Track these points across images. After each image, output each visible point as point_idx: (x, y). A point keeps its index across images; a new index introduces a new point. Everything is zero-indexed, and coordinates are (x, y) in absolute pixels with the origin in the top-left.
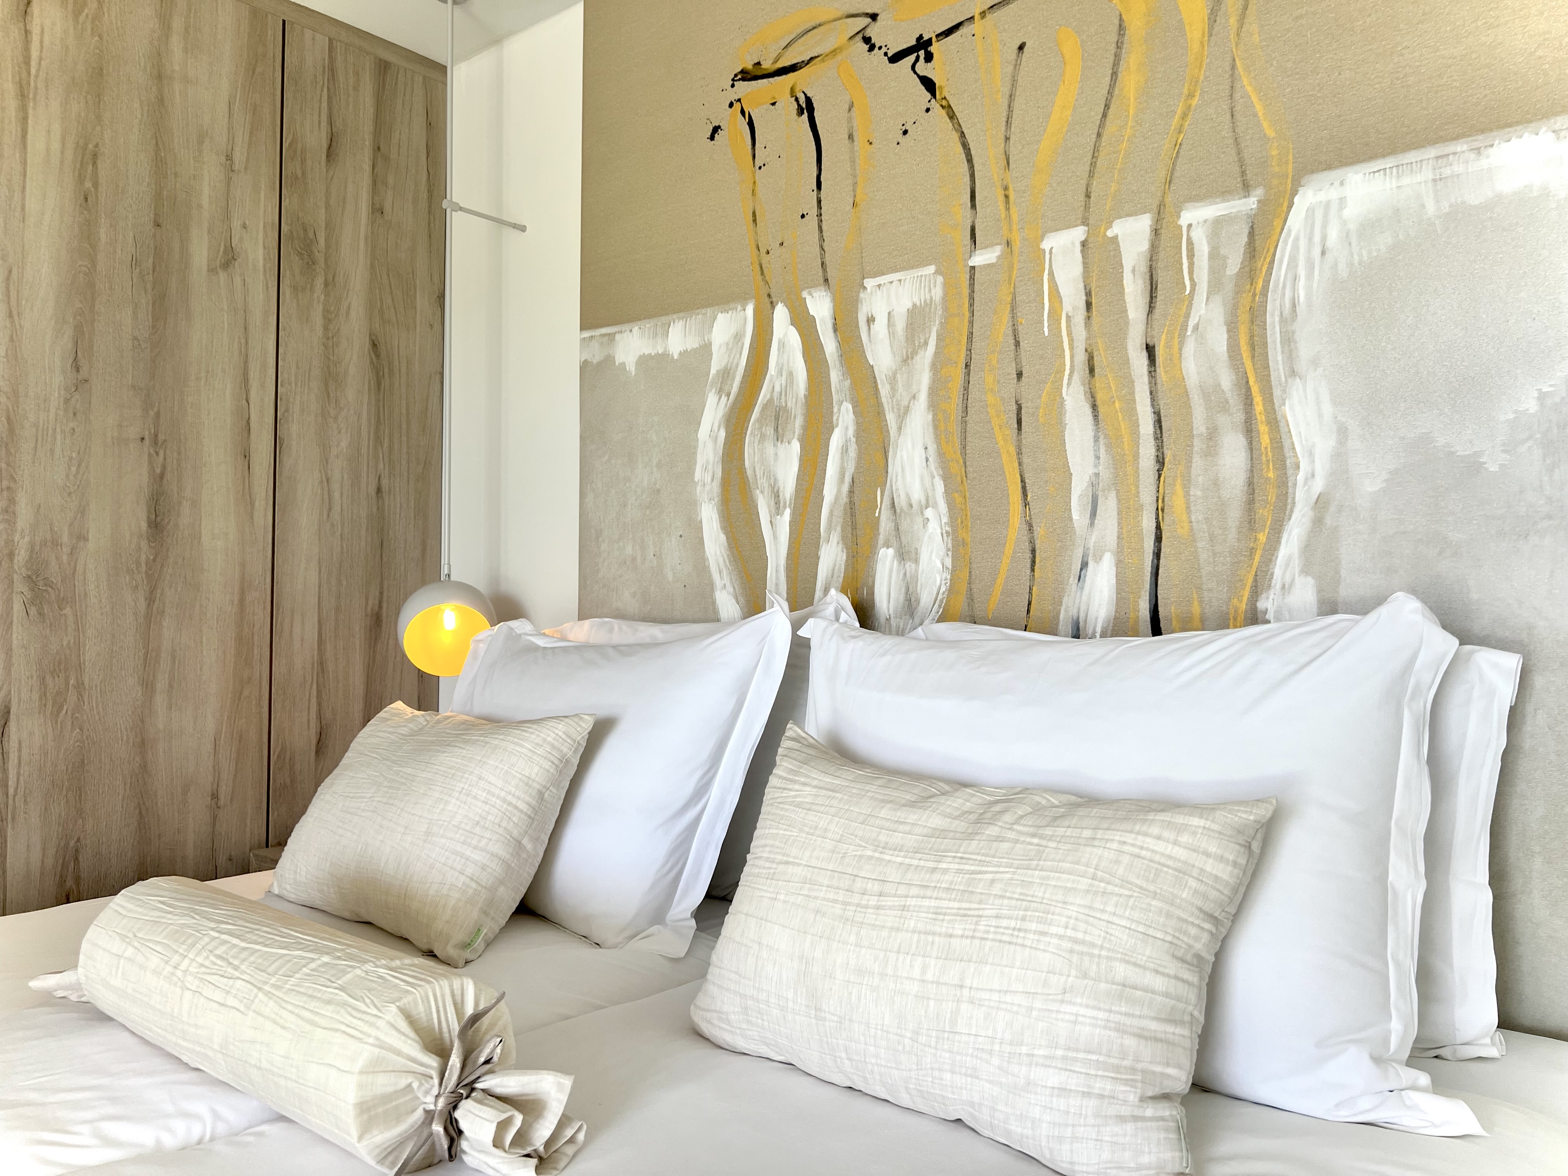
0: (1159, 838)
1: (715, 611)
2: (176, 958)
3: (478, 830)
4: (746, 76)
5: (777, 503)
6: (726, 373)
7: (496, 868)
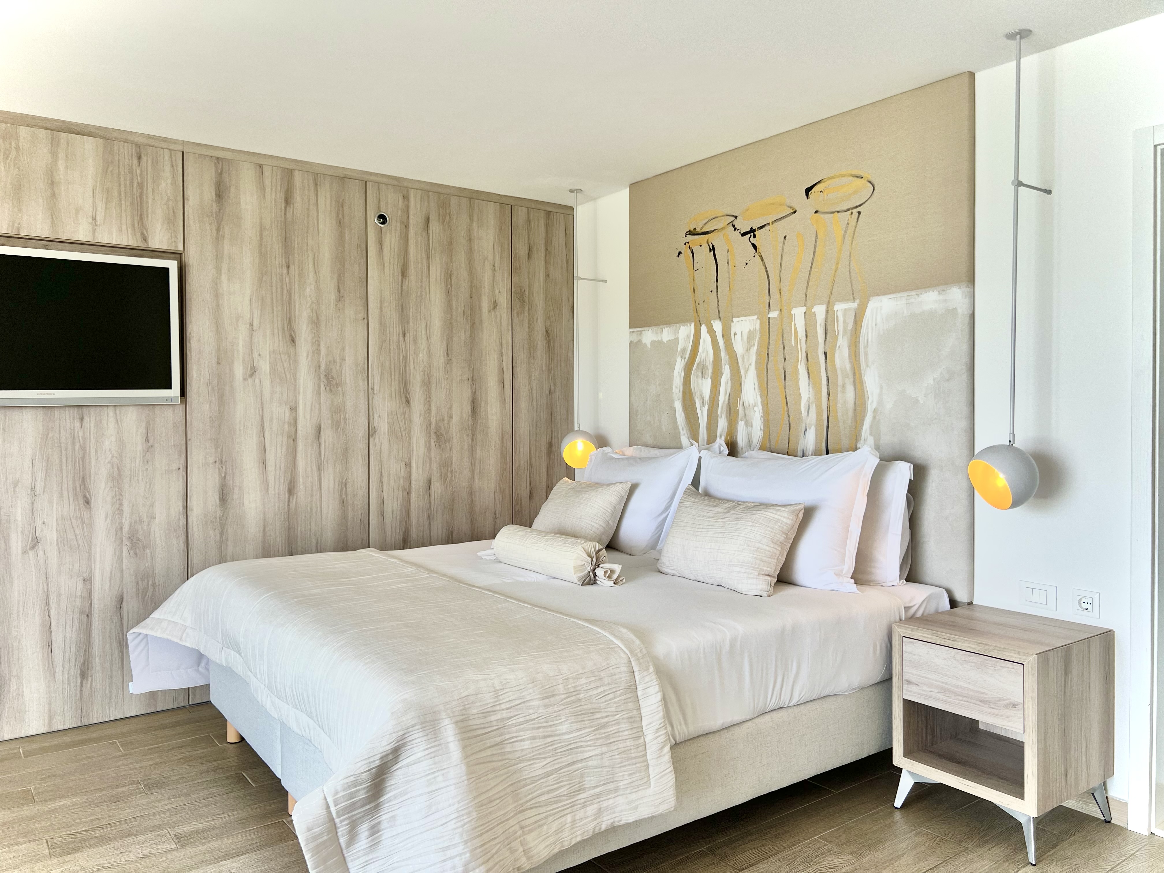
0: (772, 513)
1: (681, 444)
2: (524, 541)
3: (595, 517)
4: (691, 233)
5: (703, 402)
6: (684, 350)
7: (601, 529)
